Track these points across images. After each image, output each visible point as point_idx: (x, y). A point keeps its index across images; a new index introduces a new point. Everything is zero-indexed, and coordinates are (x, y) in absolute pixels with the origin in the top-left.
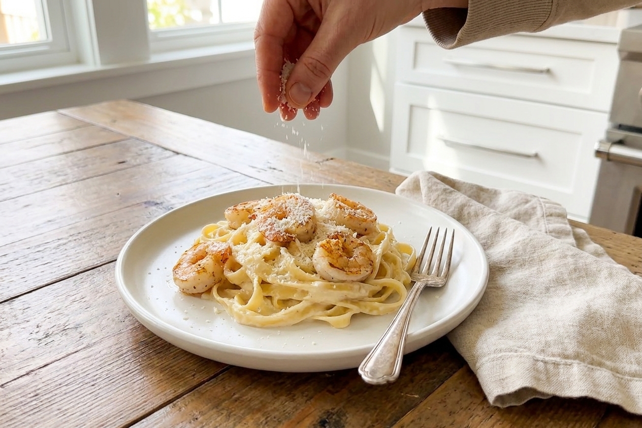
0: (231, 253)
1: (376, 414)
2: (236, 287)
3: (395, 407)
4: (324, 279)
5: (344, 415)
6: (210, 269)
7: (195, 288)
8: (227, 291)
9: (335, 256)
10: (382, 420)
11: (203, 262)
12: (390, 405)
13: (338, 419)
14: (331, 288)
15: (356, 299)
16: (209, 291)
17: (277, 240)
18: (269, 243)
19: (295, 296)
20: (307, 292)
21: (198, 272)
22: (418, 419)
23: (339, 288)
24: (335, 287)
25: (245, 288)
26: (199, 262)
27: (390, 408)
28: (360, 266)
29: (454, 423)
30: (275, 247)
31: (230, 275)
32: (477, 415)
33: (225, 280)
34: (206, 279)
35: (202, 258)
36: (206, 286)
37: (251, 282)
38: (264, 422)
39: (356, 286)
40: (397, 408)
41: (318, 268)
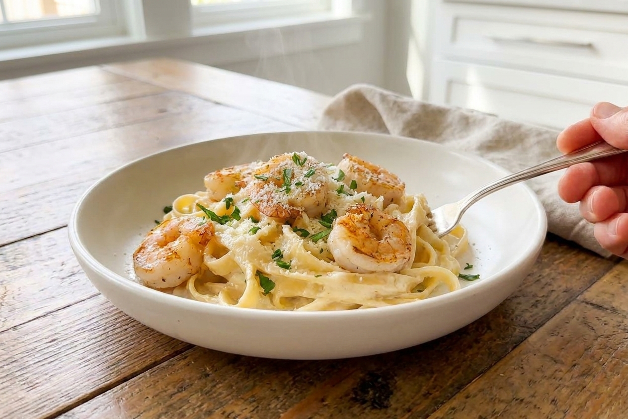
0: (213, 233)
1: (433, 379)
2: (222, 280)
3: (457, 372)
4: (344, 269)
5: (392, 378)
6: (185, 255)
7: (164, 280)
8: (209, 285)
9: (361, 237)
10: (441, 387)
11: (175, 245)
12: (451, 369)
13: (384, 383)
14: (355, 280)
15: (391, 296)
16: (184, 285)
17: (277, 216)
18: (265, 220)
19: (305, 292)
20: (322, 287)
21: (168, 259)
22: (489, 387)
23: (366, 281)
24: (361, 279)
25: (234, 281)
26: (171, 245)
27: (452, 372)
28: (394, 251)
29: (536, 394)
30: (274, 223)
31: (212, 263)
32: (565, 386)
33: (205, 271)
34: (180, 268)
35: (174, 239)
36: (179, 278)
37: (243, 273)
38: (292, 382)
39: (391, 278)
40: (460, 373)
41: (336, 253)
